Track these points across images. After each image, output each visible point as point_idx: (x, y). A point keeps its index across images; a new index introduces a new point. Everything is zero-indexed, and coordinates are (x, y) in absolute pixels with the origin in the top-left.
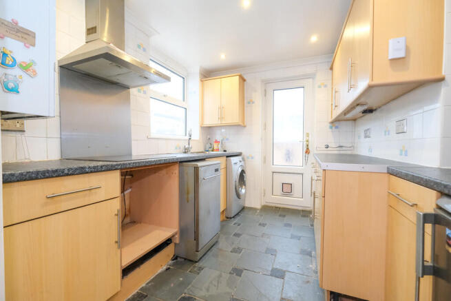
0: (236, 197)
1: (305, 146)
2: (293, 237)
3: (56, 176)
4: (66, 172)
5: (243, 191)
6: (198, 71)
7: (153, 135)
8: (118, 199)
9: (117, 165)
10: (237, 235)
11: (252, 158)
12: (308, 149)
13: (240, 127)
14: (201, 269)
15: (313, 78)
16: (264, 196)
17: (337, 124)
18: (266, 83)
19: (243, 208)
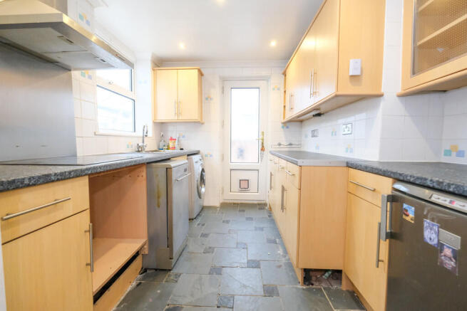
0: (198, 197)
1: (260, 143)
2: (256, 229)
3: (14, 189)
4: (27, 182)
5: (203, 190)
6: (150, 58)
7: (101, 132)
8: (88, 211)
9: (87, 169)
10: (204, 235)
11: (211, 156)
12: (263, 146)
13: (197, 124)
14: (178, 276)
15: (268, 81)
16: (223, 193)
17: (288, 124)
18: (224, 80)
19: (203, 208)
